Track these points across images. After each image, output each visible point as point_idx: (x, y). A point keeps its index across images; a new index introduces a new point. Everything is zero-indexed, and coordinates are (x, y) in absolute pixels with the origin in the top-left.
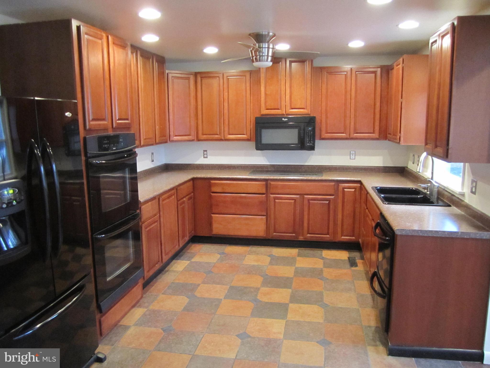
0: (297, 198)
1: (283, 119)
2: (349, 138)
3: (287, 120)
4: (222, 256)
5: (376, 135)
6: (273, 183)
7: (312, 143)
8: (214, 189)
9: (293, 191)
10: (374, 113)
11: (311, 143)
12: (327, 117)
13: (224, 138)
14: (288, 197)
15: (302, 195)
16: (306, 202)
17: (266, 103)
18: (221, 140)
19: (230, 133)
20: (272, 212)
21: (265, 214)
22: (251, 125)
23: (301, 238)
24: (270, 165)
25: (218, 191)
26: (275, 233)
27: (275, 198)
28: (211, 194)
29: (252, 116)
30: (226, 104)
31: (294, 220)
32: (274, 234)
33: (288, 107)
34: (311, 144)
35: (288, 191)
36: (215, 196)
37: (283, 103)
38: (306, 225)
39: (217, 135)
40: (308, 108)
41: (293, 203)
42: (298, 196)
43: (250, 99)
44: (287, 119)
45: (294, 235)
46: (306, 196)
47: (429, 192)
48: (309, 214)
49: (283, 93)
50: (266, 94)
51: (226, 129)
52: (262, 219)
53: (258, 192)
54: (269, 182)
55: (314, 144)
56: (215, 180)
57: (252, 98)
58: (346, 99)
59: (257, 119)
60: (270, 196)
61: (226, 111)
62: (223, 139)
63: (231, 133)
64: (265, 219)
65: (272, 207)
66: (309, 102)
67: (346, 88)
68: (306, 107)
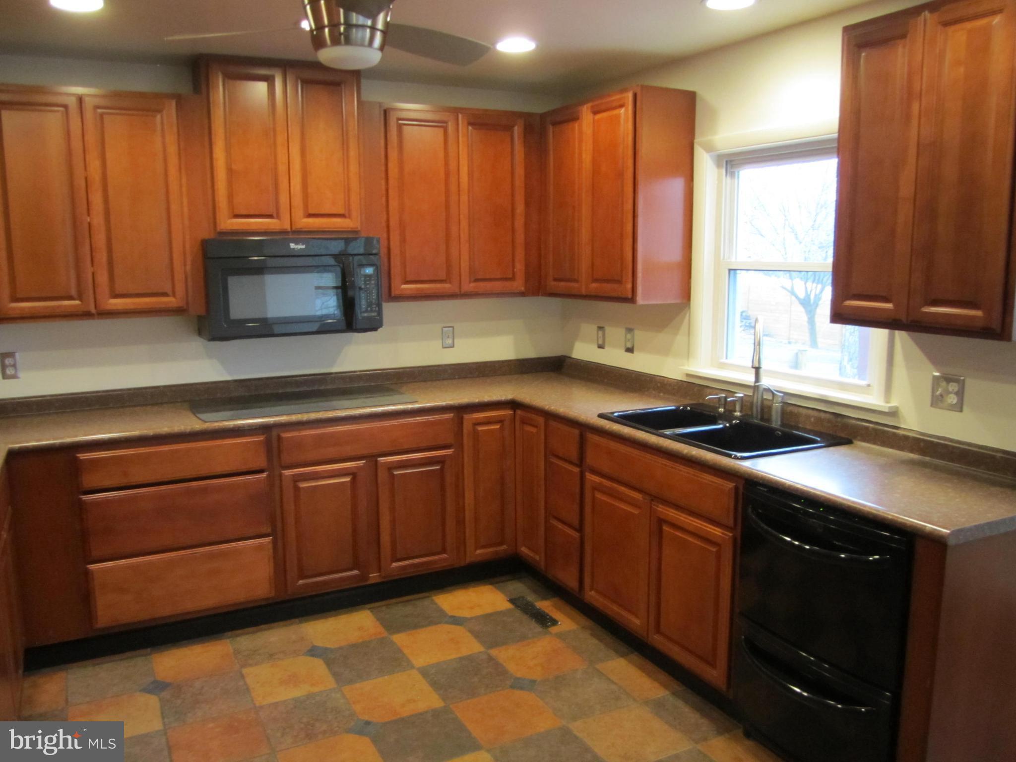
0: (358, 468)
1: (292, 246)
2: (459, 293)
3: (304, 247)
4: (166, 694)
5: (519, 284)
6: (289, 435)
7: (375, 311)
8: (88, 480)
9: (348, 450)
10: (513, 231)
11: (372, 311)
12: (403, 241)
13: (96, 307)
14: (334, 470)
15: (372, 458)
16: (382, 475)
17: (231, 197)
18: (87, 315)
19: (117, 292)
20: (291, 520)
21: (269, 530)
22: (185, 265)
23: (374, 577)
24: (236, 381)
25: (107, 483)
26: (302, 579)
27: (297, 479)
28: (81, 499)
29: (188, 237)
30: (97, 199)
31: (355, 531)
32: (301, 582)
33: (299, 213)
34: (373, 314)
35: (331, 452)
36: (97, 503)
37: (284, 199)
38: (385, 538)
39: (71, 298)
40: (354, 214)
41: (349, 484)
42: (361, 463)
43: (181, 186)
44: (302, 245)
45: (355, 572)
46: (382, 459)
47: (741, 411)
48: (392, 509)
49: (282, 168)
50: (230, 171)
51: (103, 278)
52: (260, 547)
53: (244, 468)
54: (274, 433)
55: (380, 313)
56: (91, 451)
57: (184, 180)
58: (447, 192)
59: (205, 245)
60: (281, 475)
61: (98, 220)
62: (93, 311)
63: (119, 289)
64: (271, 546)
65: (290, 507)
66: (355, 199)
67: (446, 164)
68: (350, 211)
